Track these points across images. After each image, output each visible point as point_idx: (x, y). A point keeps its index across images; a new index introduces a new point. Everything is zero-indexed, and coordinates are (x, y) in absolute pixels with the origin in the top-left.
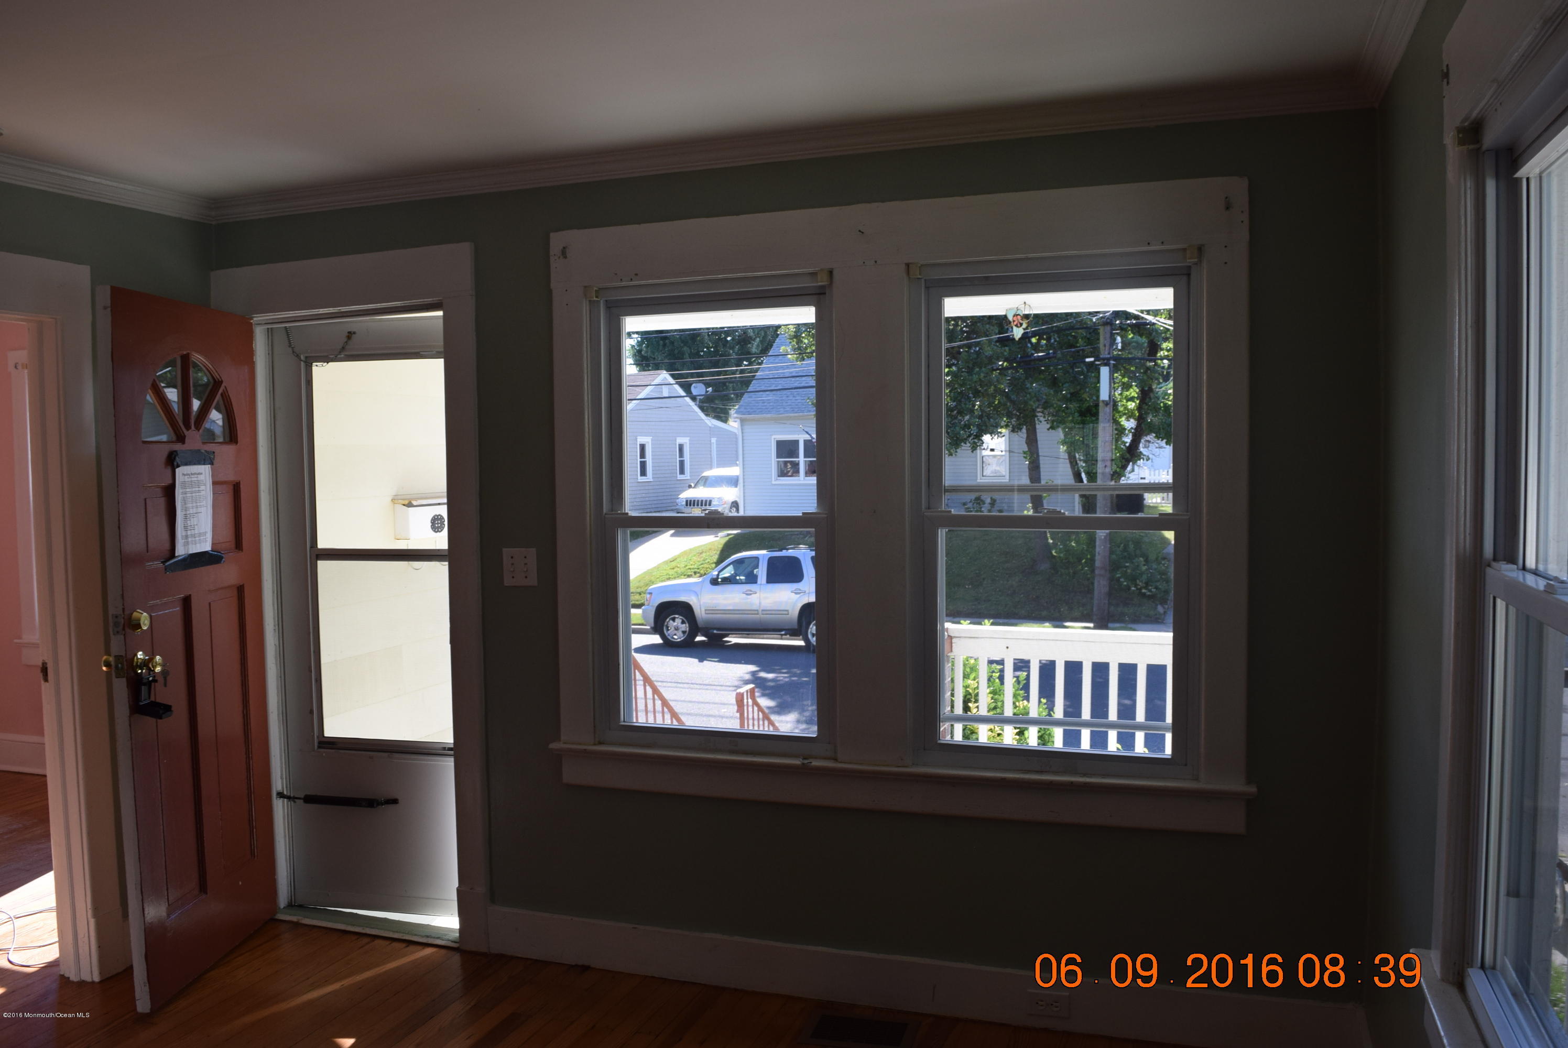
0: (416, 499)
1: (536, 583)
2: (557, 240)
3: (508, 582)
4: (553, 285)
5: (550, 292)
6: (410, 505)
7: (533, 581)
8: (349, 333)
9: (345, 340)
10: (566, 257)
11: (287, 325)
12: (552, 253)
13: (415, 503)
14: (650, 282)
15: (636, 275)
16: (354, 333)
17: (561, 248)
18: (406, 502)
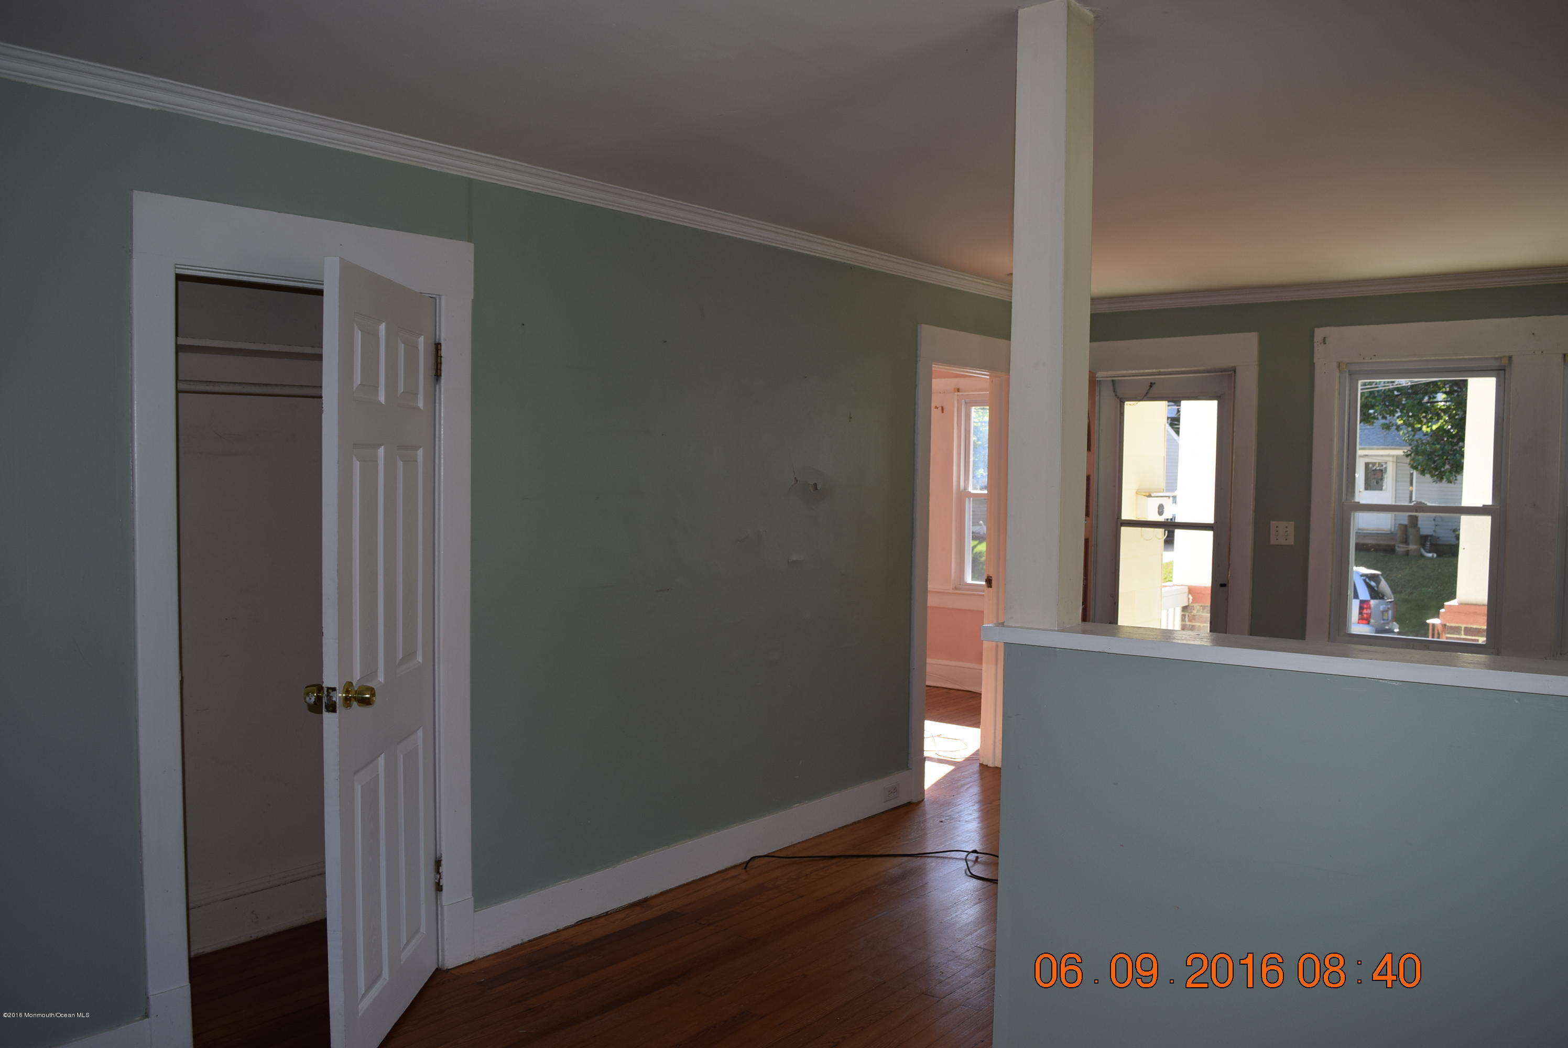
0: (1153, 492)
1: (1293, 543)
2: (1319, 333)
3: (1273, 541)
4: (1315, 361)
5: (1312, 365)
6: (1150, 496)
7: (1291, 541)
8: (1151, 383)
9: (1148, 388)
10: (1325, 343)
11: (1115, 379)
12: (1315, 340)
13: (1153, 495)
14: (1384, 360)
15: (1375, 356)
16: (1154, 383)
17: (1322, 338)
18: (1147, 494)
